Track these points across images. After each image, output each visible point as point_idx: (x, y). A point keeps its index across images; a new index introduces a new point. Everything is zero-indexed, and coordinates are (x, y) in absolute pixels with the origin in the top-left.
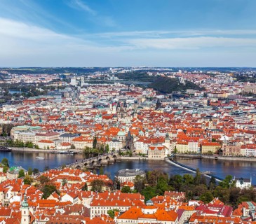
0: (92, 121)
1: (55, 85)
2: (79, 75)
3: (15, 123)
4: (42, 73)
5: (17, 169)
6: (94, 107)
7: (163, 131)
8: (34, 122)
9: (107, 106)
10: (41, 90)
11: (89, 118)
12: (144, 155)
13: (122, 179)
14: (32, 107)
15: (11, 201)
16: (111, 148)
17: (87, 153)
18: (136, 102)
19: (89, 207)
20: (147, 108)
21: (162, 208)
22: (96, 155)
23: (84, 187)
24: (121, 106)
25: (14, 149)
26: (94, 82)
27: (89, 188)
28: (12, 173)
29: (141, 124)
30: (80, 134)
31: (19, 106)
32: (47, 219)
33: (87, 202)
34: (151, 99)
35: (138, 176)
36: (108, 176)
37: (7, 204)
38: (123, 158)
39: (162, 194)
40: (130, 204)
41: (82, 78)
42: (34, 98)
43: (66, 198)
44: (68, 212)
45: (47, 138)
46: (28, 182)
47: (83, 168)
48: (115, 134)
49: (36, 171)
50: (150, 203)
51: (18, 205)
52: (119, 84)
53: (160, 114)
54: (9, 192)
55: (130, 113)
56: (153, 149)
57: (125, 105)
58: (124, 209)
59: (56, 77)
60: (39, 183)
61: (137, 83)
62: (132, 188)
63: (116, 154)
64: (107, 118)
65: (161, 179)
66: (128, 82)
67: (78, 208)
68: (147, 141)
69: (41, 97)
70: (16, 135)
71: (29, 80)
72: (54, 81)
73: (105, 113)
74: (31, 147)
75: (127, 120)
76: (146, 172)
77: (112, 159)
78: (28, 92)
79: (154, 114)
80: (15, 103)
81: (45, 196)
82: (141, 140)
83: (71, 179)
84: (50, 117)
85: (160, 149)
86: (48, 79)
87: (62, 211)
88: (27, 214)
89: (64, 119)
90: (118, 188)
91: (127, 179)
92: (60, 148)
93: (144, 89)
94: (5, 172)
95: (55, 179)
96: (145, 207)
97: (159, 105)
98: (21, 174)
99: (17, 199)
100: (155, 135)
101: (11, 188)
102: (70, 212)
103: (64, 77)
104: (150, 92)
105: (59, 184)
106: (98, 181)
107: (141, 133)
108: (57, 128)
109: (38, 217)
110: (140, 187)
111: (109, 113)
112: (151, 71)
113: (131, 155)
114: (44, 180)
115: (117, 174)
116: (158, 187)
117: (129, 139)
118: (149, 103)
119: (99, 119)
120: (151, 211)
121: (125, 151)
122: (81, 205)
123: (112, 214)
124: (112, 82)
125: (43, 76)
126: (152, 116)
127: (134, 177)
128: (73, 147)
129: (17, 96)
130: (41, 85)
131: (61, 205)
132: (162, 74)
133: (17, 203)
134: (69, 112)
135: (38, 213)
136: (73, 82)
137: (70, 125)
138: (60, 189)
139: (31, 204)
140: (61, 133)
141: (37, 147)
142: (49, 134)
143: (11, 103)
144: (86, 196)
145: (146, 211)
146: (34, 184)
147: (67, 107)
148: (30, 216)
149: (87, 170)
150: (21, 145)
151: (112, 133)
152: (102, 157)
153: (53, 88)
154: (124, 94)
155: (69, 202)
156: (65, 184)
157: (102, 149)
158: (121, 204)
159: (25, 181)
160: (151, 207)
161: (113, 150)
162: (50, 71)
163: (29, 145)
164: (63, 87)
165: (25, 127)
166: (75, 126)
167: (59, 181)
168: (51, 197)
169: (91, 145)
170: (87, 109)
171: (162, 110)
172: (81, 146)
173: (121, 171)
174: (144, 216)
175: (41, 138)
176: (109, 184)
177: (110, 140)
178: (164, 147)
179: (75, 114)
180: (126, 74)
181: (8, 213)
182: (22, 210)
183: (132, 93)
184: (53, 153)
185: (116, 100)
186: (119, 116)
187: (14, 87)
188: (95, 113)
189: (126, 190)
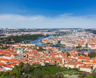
0: (78, 40)
1: (70, 32)
2: (75, 30)
3: (61, 40)
4: (67, 29)
5: (62, 50)
6: (79, 37)
7: (95, 43)
8: (65, 40)
9: (82, 37)
10: (67, 33)
11: (78, 39)
12: (90, 48)
13: (85, 53)
14: (65, 37)
15: (60, 57)
16: (82, 46)
17: (77, 47)
18: (88, 36)
19: (77, 59)
20: (91, 37)
21: (94, 60)
22: (79, 48)
23: (76, 55)
24: (85, 37)
25: (61, 46)
26: (79, 31)
27: (77, 55)
28: (60, 51)
29: (90, 41)
30: (75, 43)
31: (62, 36)
32: (68, 61)
33: (77, 58)
34: (92, 35)
35: (89, 53)
36: (82, 53)
37: (59, 58)
38: (85, 48)
39: (94, 57)
40: (87, 59)
41: (76, 30)
42: (65, 35)
43: (72, 57)
44: (72, 60)
45: (68, 44)
46: (64, 53)
47: (76, 50)
48: (84, 43)
49: (66, 51)
50: (91, 59)
51: (62, 58)
52: (85, 32)
53: (94, 39)
54: (60, 55)
55: (87, 38)
56: (92, 47)
57: (86, 37)
58: (85, 60)
59: (70, 30)
60: (66, 53)
61: (89, 32)
62: (87, 55)
63: (84, 48)
64: (82, 40)
65: (94, 54)
66: (87, 31)
67: (75, 59)
68: (91, 45)
69: (67, 34)
70: (61, 43)
71: (64, 31)
72: (70, 31)
73: (81, 38)
74: (65, 45)
75: (86, 40)
76: (91, 52)
77: (83, 49)
78: (64, 33)
79: (93, 39)
80: (61, 36)
81: (67, 56)
82: (90, 45)
83: (73, 53)
84: (69, 39)
85: (94, 47)
86: (69, 30)
87: (71, 60)
88: (64, 60)
89: (72, 40)
90: (84, 55)
91: (86, 53)
92: (71, 46)
93: (90, 33)
94: (59, 51)
95: (70, 53)
96: (90, 60)
97: (94, 37)
98: (62, 51)
99: (61, 57)
100: (93, 44)
101: (60, 54)
102: (73, 60)
103: (72, 30)
104: (92, 34)
105: (71, 54)
106: (79, 53)
107: (90, 43)
108: (70, 42)
109: (66, 61)
110: (89, 55)
111: (82, 38)
112: (92, 29)
113: (87, 48)
114: (67, 53)
115: (84, 52)
116: (93, 56)
117: (87, 44)
118: (91, 36)
119: (80, 40)
120: (92, 61)
121: (86, 47)
122: (76, 59)
123: (82, 61)
124: (83, 31)
125: (67, 30)
126: (92, 39)
127: (88, 53)
128: (74, 46)
129: (62, 34)
130: (67, 32)
131: (71, 58)
132: (95, 30)
133: (61, 58)
134: (73, 38)
135: (66, 60)
136: (74, 31)
137: (73, 41)
138: (71, 55)
139: (64, 58)
140: (71, 43)
141: (66, 46)
142: (69, 43)
143: (60, 36)
144: (77, 57)
145: (90, 61)
146: (65, 53)
147: (73, 37)
148: (64, 61)
149: (77, 51)
150: (62, 45)
151: (83, 43)
152: (81, 48)
153: (70, 33)
154: (86, 34)
155: (73, 58)
156: (72, 54)
157: (80, 46)
158: (85, 59)
159: (63, 53)
160: (92, 60)
161: (83, 47)
162: (69, 29)
163: (64, 45)
164: (72, 33)
165: (63, 41)
166: (74, 41)
167: (71, 53)
168: (69, 57)
169: (78, 46)
170: (77, 37)
171: (95, 38)
172: (76, 46)
173: (85, 52)
174: (90, 62)
175: (67, 44)
176: (82, 54)
177: (82, 44)
178: (95, 46)
179: (74, 38)
180: (86, 30)
181: (59, 60)
182: (63, 59)
183: (88, 34)
184: (70, 47)
185: (84, 35)
186: (85, 39)
187: (61, 32)
188: (79, 38)
189: (86, 56)
